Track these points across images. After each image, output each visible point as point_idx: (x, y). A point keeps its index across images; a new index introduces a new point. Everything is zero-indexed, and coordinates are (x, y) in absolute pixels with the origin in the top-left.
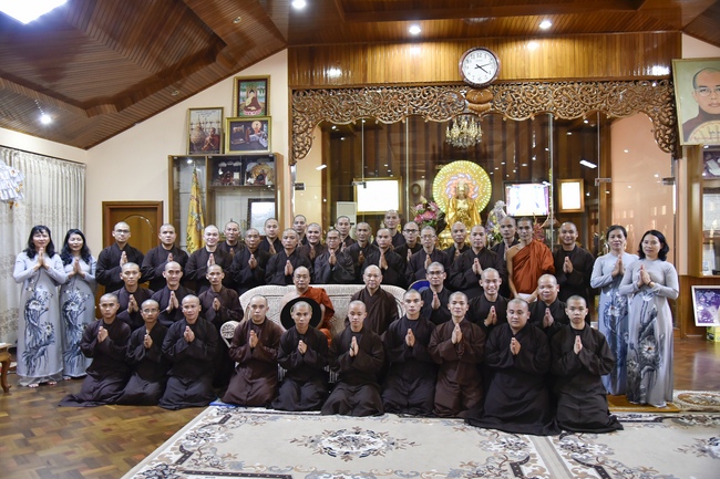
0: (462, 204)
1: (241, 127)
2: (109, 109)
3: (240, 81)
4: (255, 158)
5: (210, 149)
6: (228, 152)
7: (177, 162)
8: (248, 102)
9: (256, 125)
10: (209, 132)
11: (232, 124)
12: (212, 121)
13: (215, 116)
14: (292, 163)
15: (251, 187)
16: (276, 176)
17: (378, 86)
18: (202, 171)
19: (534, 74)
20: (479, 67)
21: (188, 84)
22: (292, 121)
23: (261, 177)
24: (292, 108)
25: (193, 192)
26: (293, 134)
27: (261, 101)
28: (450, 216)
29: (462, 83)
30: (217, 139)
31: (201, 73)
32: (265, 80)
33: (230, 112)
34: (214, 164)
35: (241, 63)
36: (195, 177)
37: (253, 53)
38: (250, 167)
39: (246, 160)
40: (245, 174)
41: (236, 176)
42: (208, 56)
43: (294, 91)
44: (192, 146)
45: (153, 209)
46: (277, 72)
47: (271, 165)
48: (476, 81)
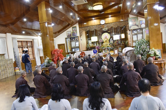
0: (106, 39)
1: (73, 33)
2: (57, 33)
3: (73, 27)
4: (75, 37)
5: (70, 36)
6: (72, 37)
7: (66, 38)
8: (74, 30)
9: (75, 33)
10: (70, 34)
11: (72, 33)
12: (70, 33)
13: (70, 32)
14: (80, 37)
15: (75, 41)
16: (78, 39)
17: (90, 26)
18: (69, 39)
19: (110, 22)
20: (103, 22)
21: (66, 28)
22: (80, 32)
23: (76, 39)
24: (79, 30)
25: (68, 42)
26: (80, 33)
27: (76, 30)
28: (104, 41)
29: (101, 24)
30: (71, 35)
31: (68, 27)
32: (76, 27)
33: (72, 32)
34: (71, 38)
35: (72, 25)
36: (69, 40)
37: (74, 24)
38: (75, 38)
39: (74, 37)
40: (75, 39)
41: (73, 39)
42: (69, 25)
43: (79, 28)
44: (68, 36)
45: (64, 44)
46: (77, 26)
47: (78, 38)
48: (102, 24)
